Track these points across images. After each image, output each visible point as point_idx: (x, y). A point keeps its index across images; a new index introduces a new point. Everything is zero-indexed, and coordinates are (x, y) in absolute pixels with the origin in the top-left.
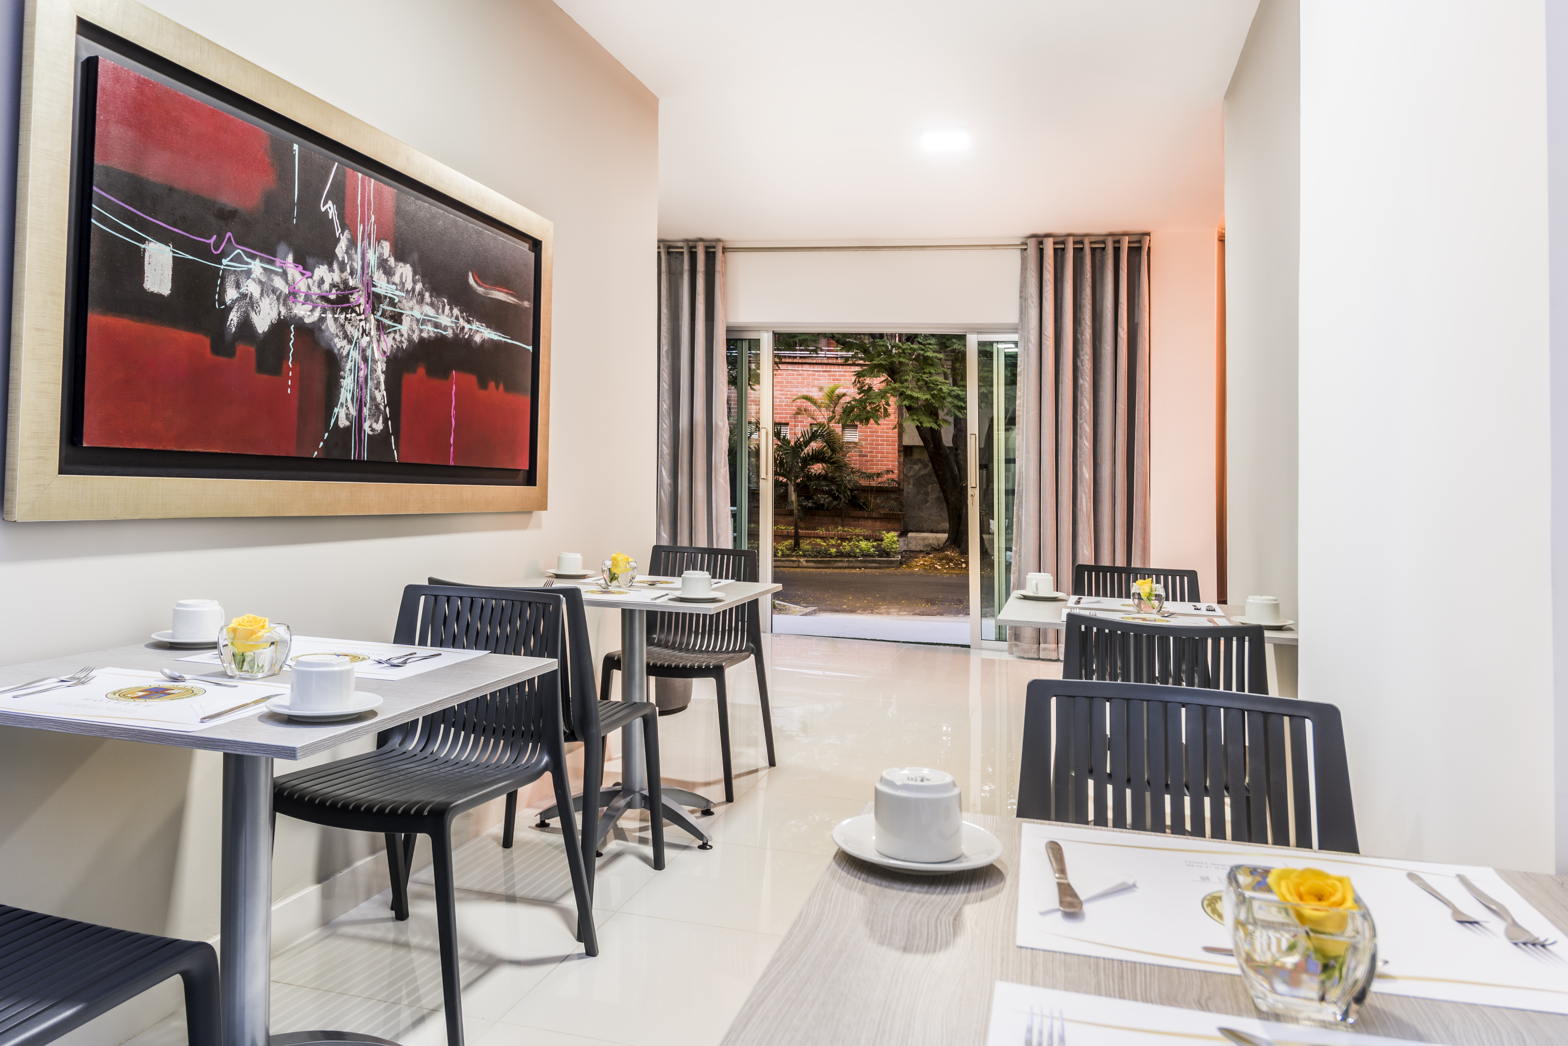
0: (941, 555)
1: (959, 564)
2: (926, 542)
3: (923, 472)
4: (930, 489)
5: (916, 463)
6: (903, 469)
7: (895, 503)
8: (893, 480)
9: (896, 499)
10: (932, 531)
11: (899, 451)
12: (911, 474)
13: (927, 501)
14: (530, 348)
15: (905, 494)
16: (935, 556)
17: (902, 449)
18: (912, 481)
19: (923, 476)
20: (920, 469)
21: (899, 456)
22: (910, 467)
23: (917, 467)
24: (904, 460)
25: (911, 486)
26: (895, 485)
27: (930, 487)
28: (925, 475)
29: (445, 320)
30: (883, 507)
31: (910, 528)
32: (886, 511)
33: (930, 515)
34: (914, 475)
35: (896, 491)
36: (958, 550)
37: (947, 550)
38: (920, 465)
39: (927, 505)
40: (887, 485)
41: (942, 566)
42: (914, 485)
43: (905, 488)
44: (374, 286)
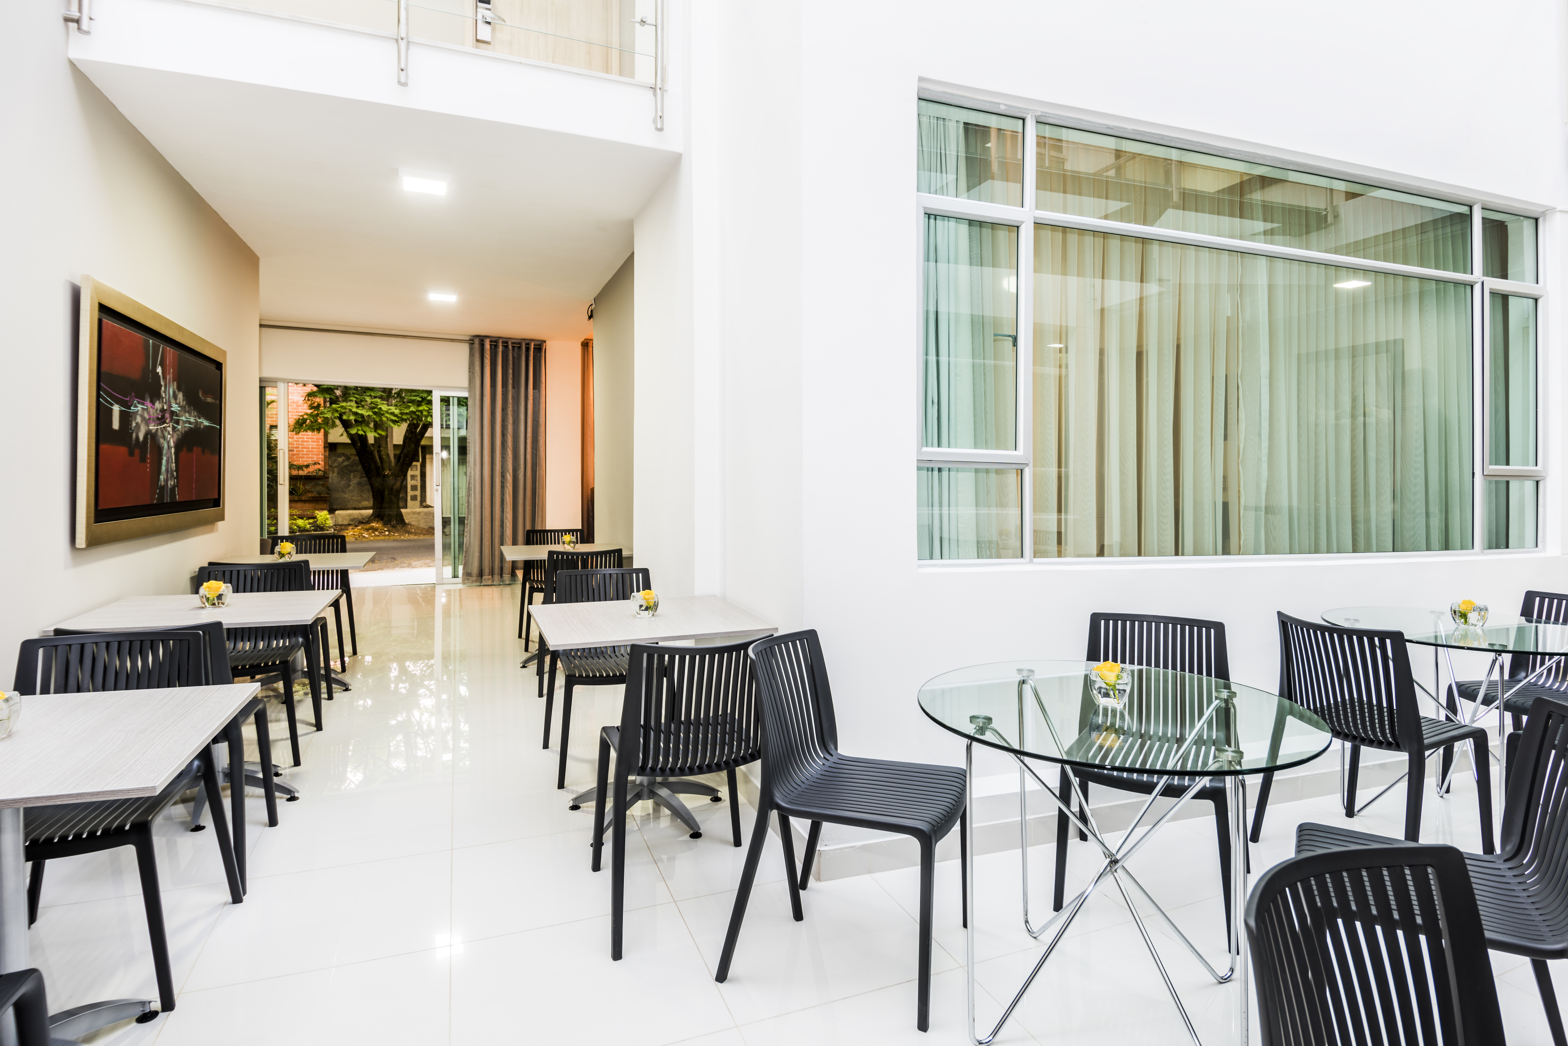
0: (368, 526)
1: (383, 532)
2: (352, 517)
3: (346, 463)
4: (352, 477)
5: (340, 456)
6: (328, 461)
7: (323, 488)
8: (320, 470)
9: (322, 485)
10: (355, 509)
11: (325, 447)
12: (336, 464)
13: (349, 486)
14: (218, 427)
15: (330, 481)
16: (363, 528)
17: (327, 445)
18: (336, 470)
19: (346, 466)
20: (343, 461)
21: (325, 451)
22: (335, 460)
23: (340, 460)
24: (329, 454)
25: (335, 474)
26: (321, 473)
27: (352, 474)
28: (348, 465)
29: (192, 420)
30: (311, 492)
31: (335, 507)
32: (314, 494)
33: (352, 496)
34: (338, 466)
35: (322, 479)
36: (381, 522)
37: (372, 522)
38: (343, 458)
39: (349, 488)
40: (315, 474)
41: (369, 534)
42: (338, 473)
43: (330, 475)
44: (172, 407)
